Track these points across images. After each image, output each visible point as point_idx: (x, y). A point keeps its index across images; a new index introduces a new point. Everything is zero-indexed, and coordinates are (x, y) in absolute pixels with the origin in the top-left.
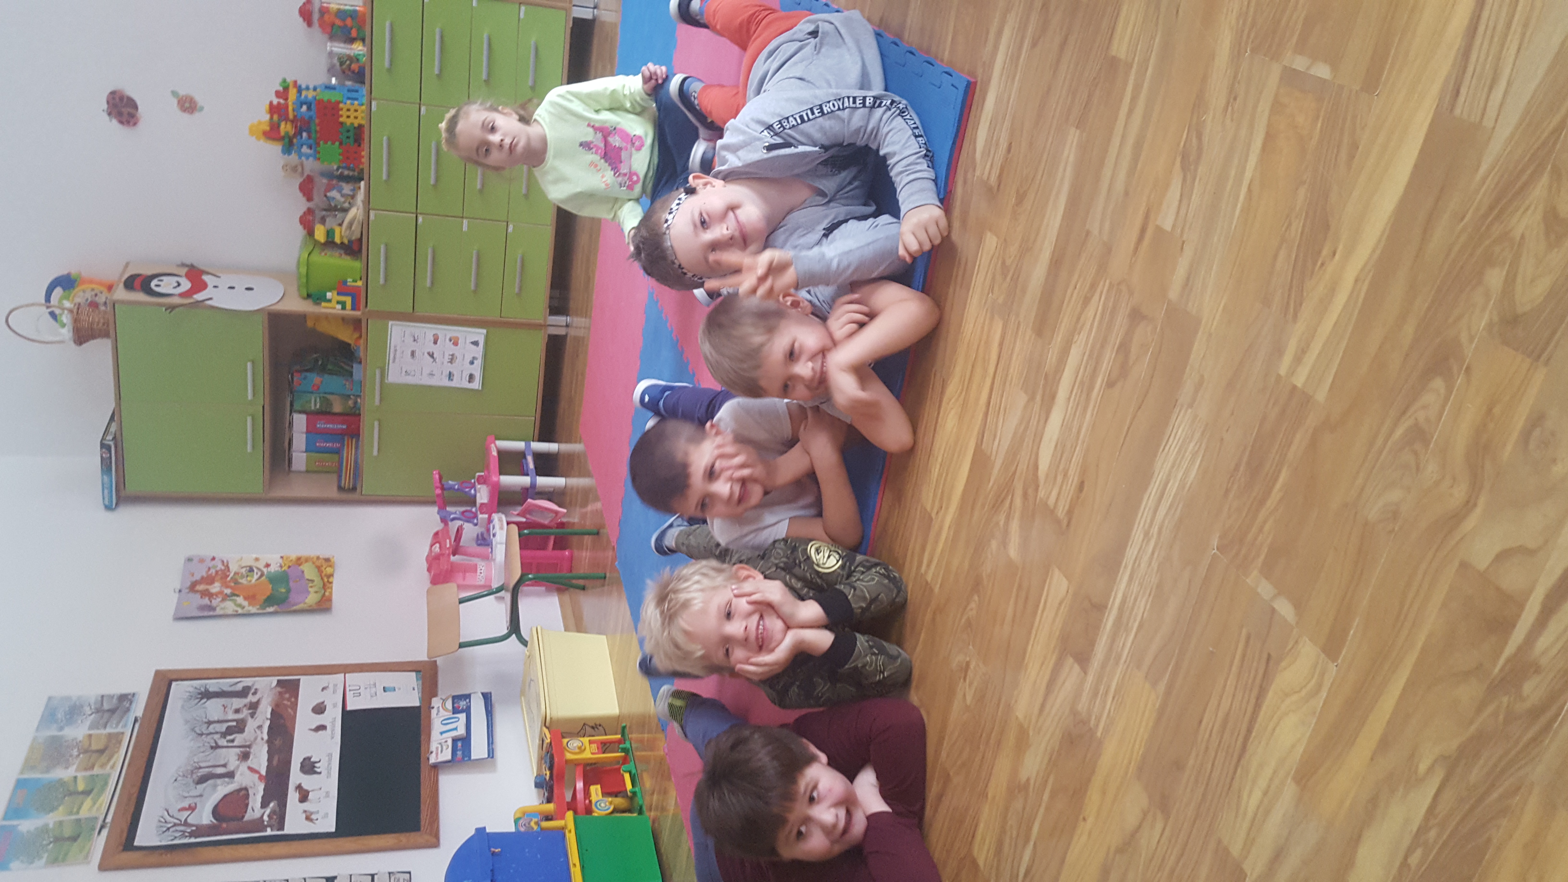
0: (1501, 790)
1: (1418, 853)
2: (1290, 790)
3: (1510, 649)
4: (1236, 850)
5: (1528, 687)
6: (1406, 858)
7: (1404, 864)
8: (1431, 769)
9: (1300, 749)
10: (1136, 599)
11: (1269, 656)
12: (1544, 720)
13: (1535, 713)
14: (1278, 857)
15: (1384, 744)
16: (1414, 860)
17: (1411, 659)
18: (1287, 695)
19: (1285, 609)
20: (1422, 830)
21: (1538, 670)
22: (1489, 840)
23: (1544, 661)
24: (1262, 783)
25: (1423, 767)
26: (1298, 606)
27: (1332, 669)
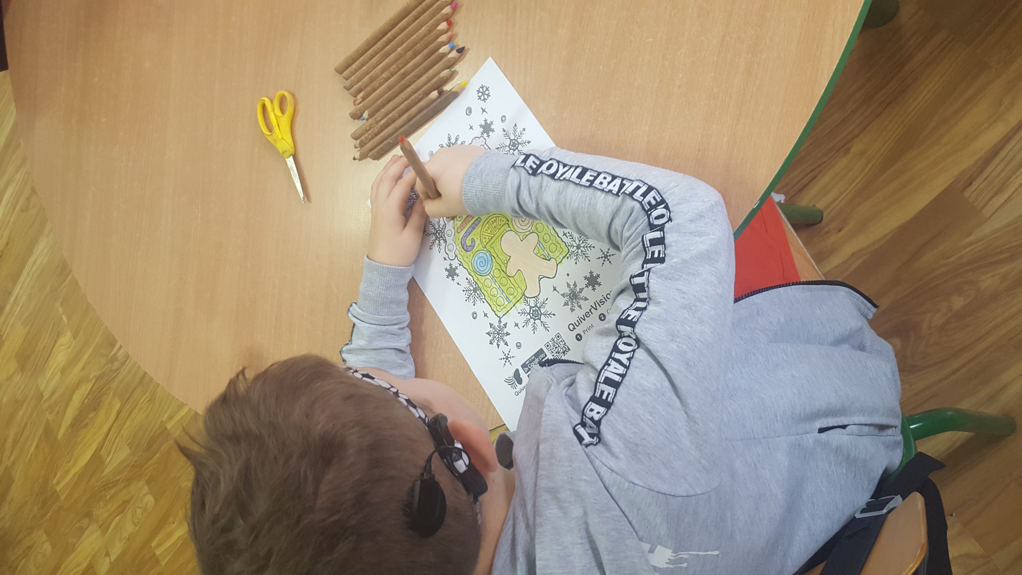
0: (106, 388)
1: (87, 400)
2: (59, 374)
3: (113, 353)
4: (42, 389)
5: (115, 364)
6: (84, 401)
7: (83, 402)
8: (93, 378)
9: (63, 363)
10: (22, 296)
11: (59, 332)
12: (117, 373)
13: (116, 371)
14: (53, 393)
15: (83, 368)
16: (86, 402)
17: (93, 346)
18: (62, 345)
19: (65, 318)
20: (89, 394)
21: (117, 360)
22: (101, 401)
23: (119, 358)
24: (52, 370)
25: (91, 377)
26: (69, 320)
27: (74, 342)
